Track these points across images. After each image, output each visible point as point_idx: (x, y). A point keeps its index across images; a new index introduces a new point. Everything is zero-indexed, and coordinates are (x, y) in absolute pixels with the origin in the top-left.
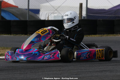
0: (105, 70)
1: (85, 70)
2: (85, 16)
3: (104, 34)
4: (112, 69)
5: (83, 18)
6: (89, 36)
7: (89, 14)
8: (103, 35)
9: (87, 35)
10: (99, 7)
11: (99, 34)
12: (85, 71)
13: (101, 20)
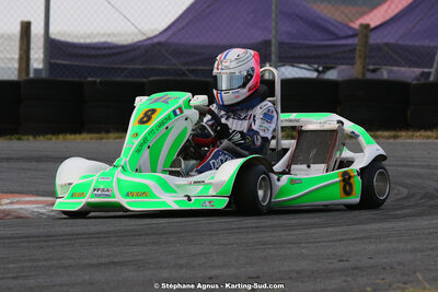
0: (116, 260)
1: (45, 260)
2: (40, 66)
3: (108, 132)
4: (141, 257)
5: (32, 75)
6: (54, 138)
7: (53, 61)
8: (103, 135)
9: (49, 136)
10: (89, 37)
11: (90, 131)
12: (44, 263)
13: (98, 80)
